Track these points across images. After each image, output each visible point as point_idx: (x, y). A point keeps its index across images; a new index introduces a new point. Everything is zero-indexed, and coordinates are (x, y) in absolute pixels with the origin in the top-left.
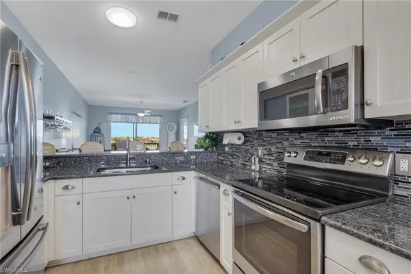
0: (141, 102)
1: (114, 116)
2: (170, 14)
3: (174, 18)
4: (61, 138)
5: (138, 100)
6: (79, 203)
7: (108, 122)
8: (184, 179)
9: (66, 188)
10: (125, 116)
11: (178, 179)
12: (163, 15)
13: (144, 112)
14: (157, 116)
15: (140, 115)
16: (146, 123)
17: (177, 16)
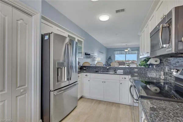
0: (126, 45)
1: (116, 52)
2: (121, 10)
3: (123, 10)
4: (95, 61)
5: (125, 44)
6: (89, 81)
7: (114, 55)
8: (125, 78)
9: (86, 75)
10: (120, 52)
11: (123, 78)
12: (117, 11)
13: (127, 49)
14: (136, 50)
15: (126, 50)
16: (130, 54)
17: (124, 9)
